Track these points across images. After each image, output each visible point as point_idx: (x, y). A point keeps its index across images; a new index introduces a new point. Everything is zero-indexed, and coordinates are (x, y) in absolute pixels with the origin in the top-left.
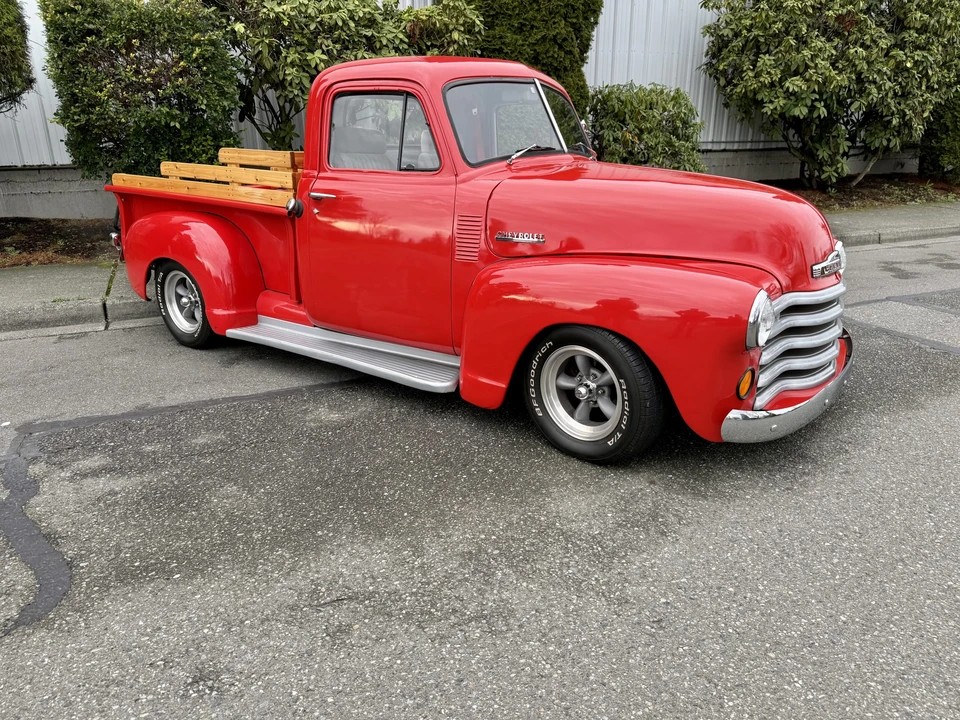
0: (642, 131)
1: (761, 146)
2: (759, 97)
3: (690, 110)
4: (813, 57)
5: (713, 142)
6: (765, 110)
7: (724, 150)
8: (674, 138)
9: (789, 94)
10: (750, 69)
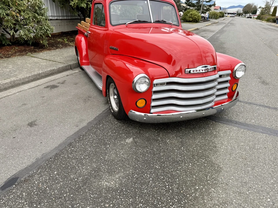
0: (20, 11)
1: (70, 18)
3: (41, 2)
5: (52, 16)
6: (71, 4)
7: (57, 19)
8: (36, 15)
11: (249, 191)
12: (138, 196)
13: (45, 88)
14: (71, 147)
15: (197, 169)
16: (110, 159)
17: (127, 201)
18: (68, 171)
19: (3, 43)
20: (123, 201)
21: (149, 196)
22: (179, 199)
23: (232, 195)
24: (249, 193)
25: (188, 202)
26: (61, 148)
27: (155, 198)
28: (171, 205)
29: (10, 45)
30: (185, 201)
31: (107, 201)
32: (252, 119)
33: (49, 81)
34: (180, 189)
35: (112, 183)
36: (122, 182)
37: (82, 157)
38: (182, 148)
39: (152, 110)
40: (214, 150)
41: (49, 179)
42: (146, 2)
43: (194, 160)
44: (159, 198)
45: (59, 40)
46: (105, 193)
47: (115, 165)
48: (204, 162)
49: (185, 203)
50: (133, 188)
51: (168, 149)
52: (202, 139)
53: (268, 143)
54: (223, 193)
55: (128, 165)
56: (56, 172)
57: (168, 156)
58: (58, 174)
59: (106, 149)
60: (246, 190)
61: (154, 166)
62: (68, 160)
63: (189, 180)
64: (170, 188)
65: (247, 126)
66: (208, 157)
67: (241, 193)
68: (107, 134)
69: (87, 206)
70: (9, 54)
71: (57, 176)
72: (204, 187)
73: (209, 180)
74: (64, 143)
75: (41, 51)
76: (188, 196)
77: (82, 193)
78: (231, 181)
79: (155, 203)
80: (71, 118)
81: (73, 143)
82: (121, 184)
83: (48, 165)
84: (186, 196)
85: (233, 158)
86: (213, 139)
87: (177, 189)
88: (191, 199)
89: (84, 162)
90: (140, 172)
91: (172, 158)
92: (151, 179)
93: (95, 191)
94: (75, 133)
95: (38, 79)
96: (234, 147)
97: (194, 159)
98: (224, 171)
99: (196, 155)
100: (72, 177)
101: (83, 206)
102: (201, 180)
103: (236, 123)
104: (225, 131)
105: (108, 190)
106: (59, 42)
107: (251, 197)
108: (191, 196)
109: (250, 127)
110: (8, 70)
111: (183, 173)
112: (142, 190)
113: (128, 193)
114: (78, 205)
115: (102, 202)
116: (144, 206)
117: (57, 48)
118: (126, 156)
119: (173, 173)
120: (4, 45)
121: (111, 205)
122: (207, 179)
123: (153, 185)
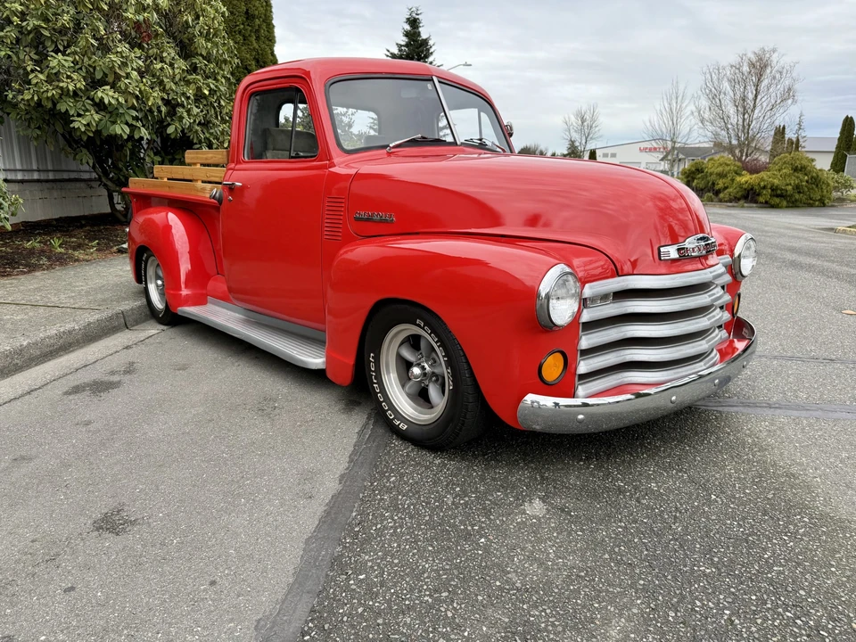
1: (51, 176)
2: (62, 107)
4: (124, 64)
6: (76, 125)
9: (100, 106)
10: (36, 70)
13: (67, 393)
14: (350, 571)
15: (817, 546)
16: (534, 583)
33: (68, 371)
37: (428, 599)
38: (713, 496)
39: (580, 387)
40: (799, 485)
42: (429, 86)
43: (781, 523)
45: (28, 245)
47: (569, 599)
48: (811, 523)
51: (677, 509)
52: (738, 463)
55: (611, 585)
57: (700, 528)
59: (487, 551)
61: (692, 569)
62: (380, 622)
63: (833, 584)
64: (811, 623)
65: (804, 410)
66: (807, 506)
68: (440, 501)
74: (308, 564)
81: (342, 556)
86: (764, 456)
87: (833, 622)
89: (449, 614)
90: (671, 599)
91: (720, 533)
92: (727, 612)
94: (322, 522)
96: (837, 467)
97: (779, 520)
99: (771, 509)
103: (770, 408)
104: (769, 431)
106: (31, 252)
109: (812, 410)
111: (795, 568)
117: (32, 268)
119: (770, 575)
123: (754, 629)
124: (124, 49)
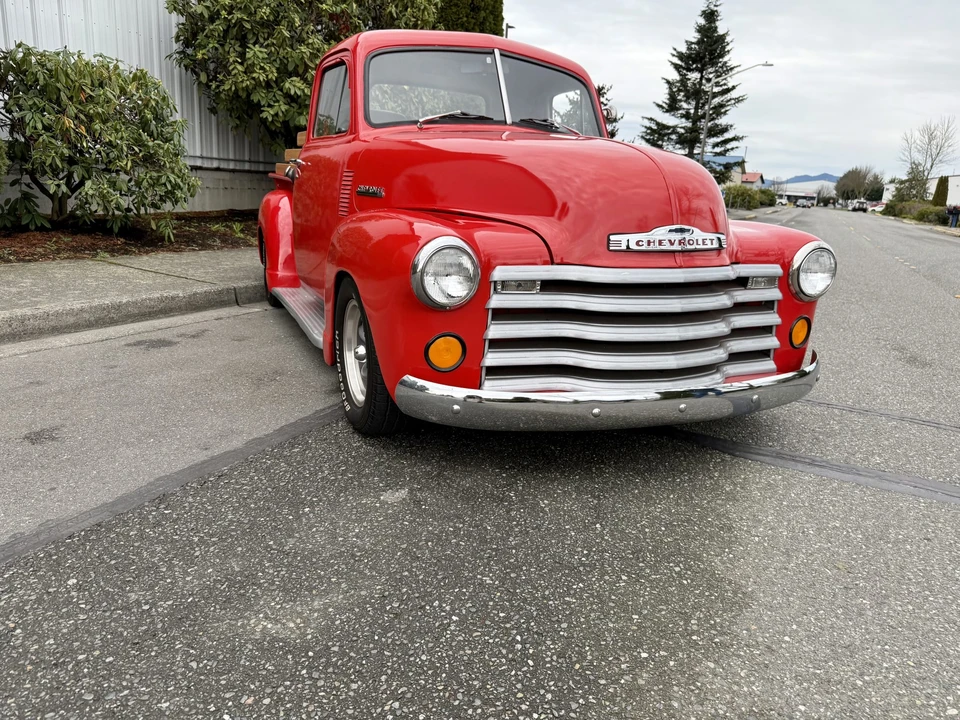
0: (91, 119)
2: (255, 98)
3: (164, 99)
4: (314, 56)
5: (202, 157)
6: (264, 115)
7: (218, 169)
8: (145, 136)
9: (291, 99)
10: (237, 61)
11: (866, 678)
12: (389, 672)
14: (163, 506)
15: (650, 594)
16: (304, 550)
17: (338, 689)
18: (125, 577)
19: (24, 223)
20: (320, 687)
21: (436, 675)
22: (561, 690)
23: (791, 689)
24: (865, 682)
25: (599, 703)
26: (120, 509)
27: (461, 685)
28: (522, 712)
29: (47, 230)
30: (586, 699)
31: (252, 687)
32: (873, 454)
34: (570, 657)
35: (292, 625)
36: (333, 623)
37: (196, 539)
38: (598, 526)
39: (487, 384)
40: (723, 538)
41: (39, 601)
42: (489, 60)
43: (641, 565)
44: (475, 683)
45: (215, 228)
46: (253, 658)
47: (316, 569)
48: (678, 573)
49: (588, 706)
50: (371, 646)
51: (538, 528)
52: (678, 504)
53: (940, 525)
54: (752, 679)
55: (371, 569)
56: (75, 581)
57: (537, 547)
58: (79, 588)
59: (298, 518)
60: (852, 671)
61: (475, 576)
62: (136, 544)
63: (614, 628)
64: (531, 651)
65: (854, 474)
66: (699, 558)
67: (829, 681)
68: (314, 474)
69: (162, 698)
70: (33, 254)
71: (73, 593)
72: (674, 654)
73: (693, 633)
74: (139, 493)
75: (147, 253)
76: (603, 682)
77: (153, 654)
78: (787, 638)
79: (457, 703)
80: (193, 425)
81: (173, 494)
82: (326, 631)
83: (51, 556)
84: (595, 681)
85: (798, 565)
86: (721, 505)
87: (558, 657)
88: (614, 695)
89: (197, 553)
90: (413, 593)
91: (553, 557)
92: (454, 618)
93: (210, 647)
94: (190, 468)
95: (113, 322)
96: (803, 532)
97: (642, 562)
98: (760, 605)
99: (649, 551)
100: (133, 596)
101: (146, 697)
102: (662, 631)
103: (810, 464)
104: (769, 484)
105: (269, 646)
106: (214, 234)
107: (874, 700)
108: (617, 682)
109: (865, 476)
110: (14, 290)
111: (592, 604)
112: (411, 652)
113: (349, 661)
114: (126, 692)
115: (229, 687)
116: (406, 710)
117: (204, 247)
118: (368, 542)
119: (551, 602)
120: (25, 229)
121: (267, 701)
122: (686, 629)
123: (460, 638)
124: (316, 40)
